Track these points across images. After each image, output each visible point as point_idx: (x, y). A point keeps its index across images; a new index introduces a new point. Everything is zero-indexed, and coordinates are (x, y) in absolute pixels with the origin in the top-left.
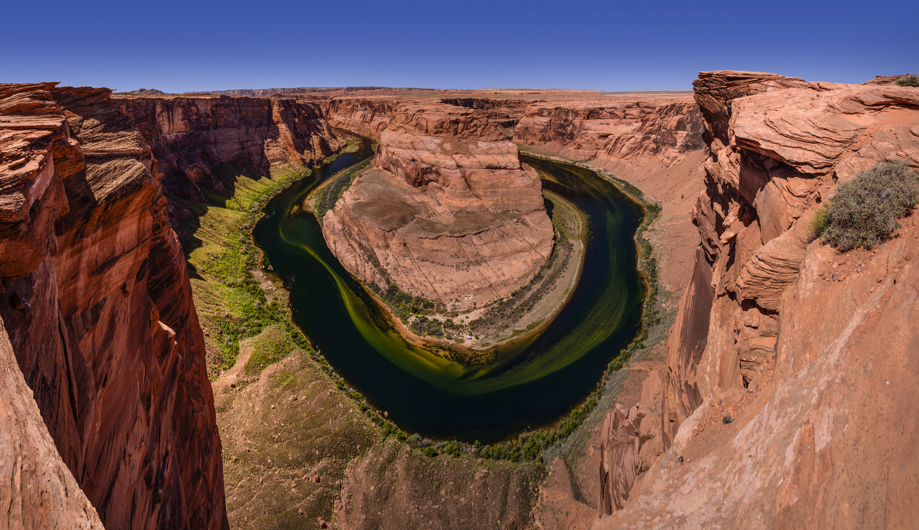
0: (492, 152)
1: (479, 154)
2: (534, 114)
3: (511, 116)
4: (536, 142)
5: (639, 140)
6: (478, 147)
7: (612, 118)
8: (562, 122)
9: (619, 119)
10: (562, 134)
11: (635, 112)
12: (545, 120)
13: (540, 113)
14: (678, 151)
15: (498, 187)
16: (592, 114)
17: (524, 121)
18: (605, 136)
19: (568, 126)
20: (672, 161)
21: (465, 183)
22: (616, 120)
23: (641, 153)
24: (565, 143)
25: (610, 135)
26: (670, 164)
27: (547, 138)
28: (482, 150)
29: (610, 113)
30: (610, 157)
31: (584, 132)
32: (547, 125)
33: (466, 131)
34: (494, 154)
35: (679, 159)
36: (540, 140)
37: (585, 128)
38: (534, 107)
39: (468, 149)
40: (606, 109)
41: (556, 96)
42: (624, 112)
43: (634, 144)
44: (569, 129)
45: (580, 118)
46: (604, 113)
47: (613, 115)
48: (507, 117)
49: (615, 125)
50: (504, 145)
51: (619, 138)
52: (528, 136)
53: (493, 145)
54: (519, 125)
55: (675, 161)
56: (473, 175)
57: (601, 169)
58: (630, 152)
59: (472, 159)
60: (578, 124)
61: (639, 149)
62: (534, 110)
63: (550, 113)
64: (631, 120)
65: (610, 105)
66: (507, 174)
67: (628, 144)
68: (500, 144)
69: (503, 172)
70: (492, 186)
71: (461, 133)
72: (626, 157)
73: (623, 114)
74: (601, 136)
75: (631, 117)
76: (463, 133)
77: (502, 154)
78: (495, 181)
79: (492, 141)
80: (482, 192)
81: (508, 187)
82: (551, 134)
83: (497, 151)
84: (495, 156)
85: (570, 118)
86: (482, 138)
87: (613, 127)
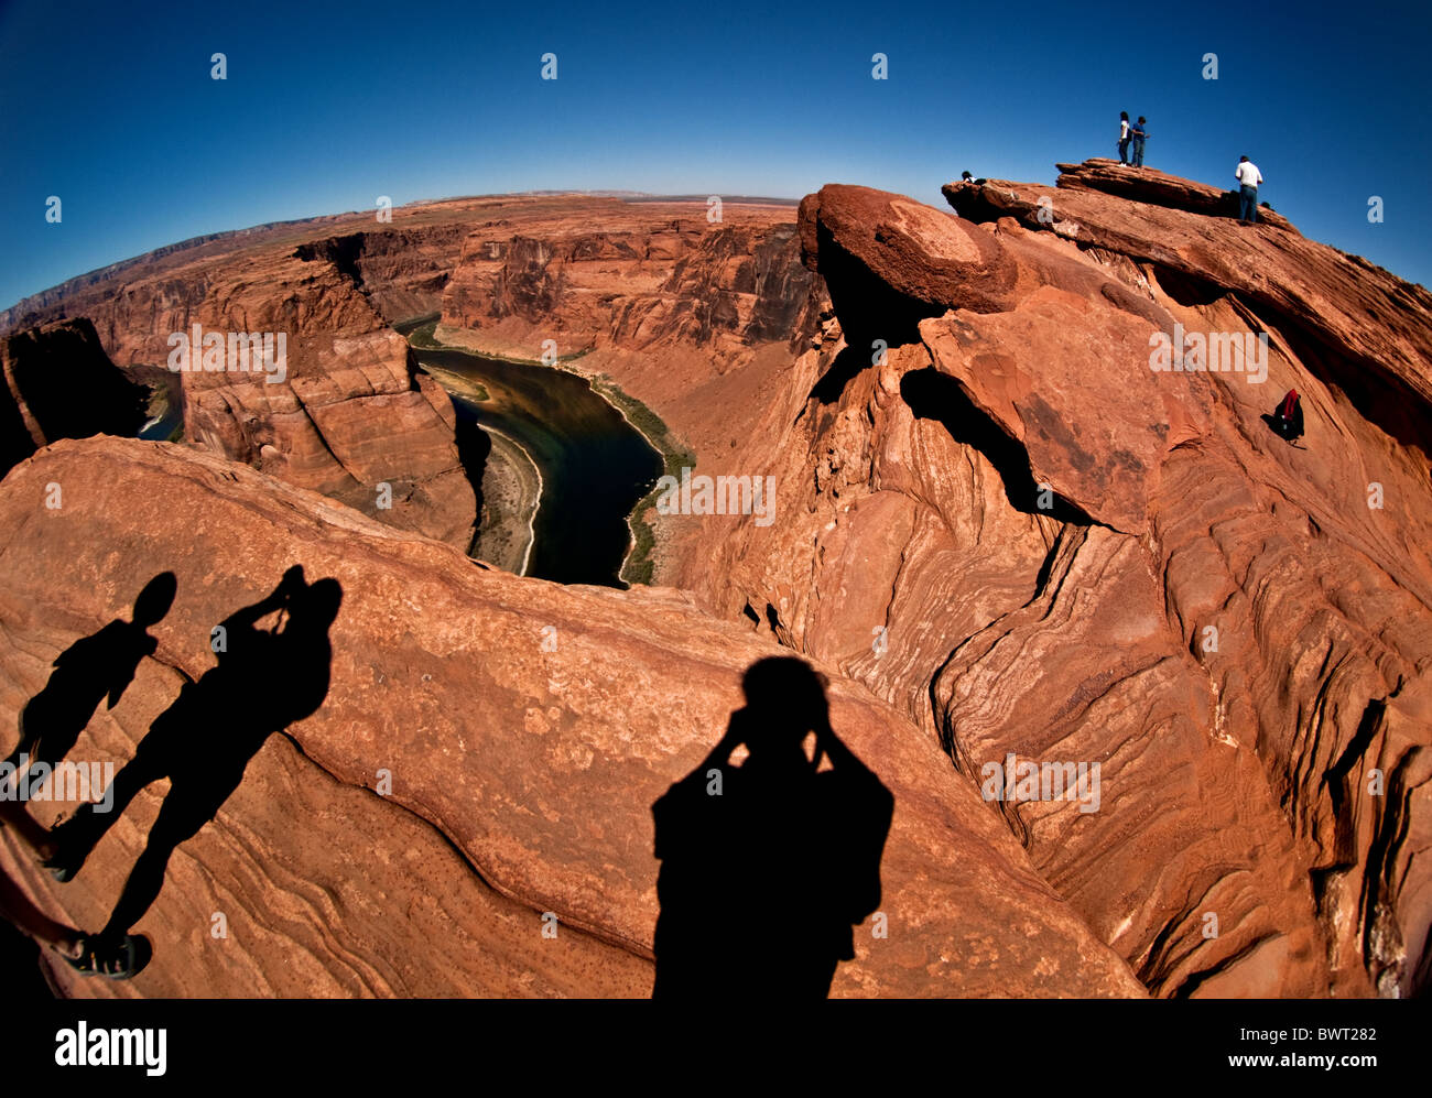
0: (359, 359)
1: (336, 370)
2: (475, 255)
3: (440, 264)
4: (484, 320)
5: (669, 312)
6: (333, 353)
7: (622, 258)
8: (527, 271)
9: (636, 261)
10: (528, 299)
11: (669, 244)
12: (493, 268)
13: (485, 255)
14: (739, 339)
15: (373, 434)
16: (583, 249)
17: (462, 273)
18: (606, 300)
19: (539, 279)
20: (730, 362)
21: (316, 437)
22: (631, 263)
23: (675, 339)
24: (535, 319)
25: (619, 296)
26: (726, 367)
27: (502, 310)
28: (342, 360)
29: (619, 246)
30: (617, 348)
31: (569, 290)
32: (500, 279)
33: (311, 321)
34: (361, 364)
35: (743, 356)
36: (489, 315)
37: (570, 282)
38: (474, 241)
39: (316, 362)
40: (610, 238)
41: (533, 208)
42: (648, 244)
43: (661, 319)
44: (540, 285)
45: (559, 260)
46: (608, 247)
47: (624, 251)
48: (434, 268)
49: (631, 274)
50: (382, 340)
51: (631, 305)
52: (467, 309)
53: (361, 345)
54: (449, 286)
55: (735, 363)
56: (328, 418)
57: (598, 374)
58: (653, 336)
59: (325, 383)
60: (556, 273)
61: (672, 330)
62: (473, 246)
63: (503, 252)
64: (662, 263)
65: (619, 229)
66: (387, 405)
67: (649, 317)
68: (374, 340)
69: (380, 401)
70: (363, 435)
71: (304, 326)
72: (646, 349)
73: (645, 248)
74: (602, 299)
75: (661, 255)
76: (307, 326)
77: (376, 361)
78: (368, 423)
79: (359, 334)
80: (348, 449)
81: (392, 433)
82: (506, 300)
83: (367, 356)
84: (364, 370)
85: (541, 261)
86: (342, 333)
87: (624, 279)
